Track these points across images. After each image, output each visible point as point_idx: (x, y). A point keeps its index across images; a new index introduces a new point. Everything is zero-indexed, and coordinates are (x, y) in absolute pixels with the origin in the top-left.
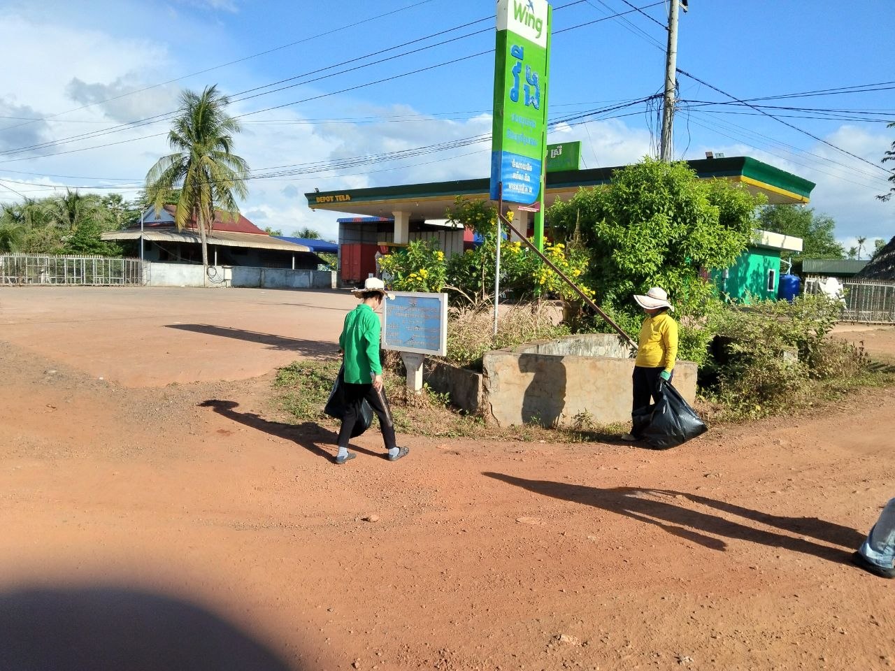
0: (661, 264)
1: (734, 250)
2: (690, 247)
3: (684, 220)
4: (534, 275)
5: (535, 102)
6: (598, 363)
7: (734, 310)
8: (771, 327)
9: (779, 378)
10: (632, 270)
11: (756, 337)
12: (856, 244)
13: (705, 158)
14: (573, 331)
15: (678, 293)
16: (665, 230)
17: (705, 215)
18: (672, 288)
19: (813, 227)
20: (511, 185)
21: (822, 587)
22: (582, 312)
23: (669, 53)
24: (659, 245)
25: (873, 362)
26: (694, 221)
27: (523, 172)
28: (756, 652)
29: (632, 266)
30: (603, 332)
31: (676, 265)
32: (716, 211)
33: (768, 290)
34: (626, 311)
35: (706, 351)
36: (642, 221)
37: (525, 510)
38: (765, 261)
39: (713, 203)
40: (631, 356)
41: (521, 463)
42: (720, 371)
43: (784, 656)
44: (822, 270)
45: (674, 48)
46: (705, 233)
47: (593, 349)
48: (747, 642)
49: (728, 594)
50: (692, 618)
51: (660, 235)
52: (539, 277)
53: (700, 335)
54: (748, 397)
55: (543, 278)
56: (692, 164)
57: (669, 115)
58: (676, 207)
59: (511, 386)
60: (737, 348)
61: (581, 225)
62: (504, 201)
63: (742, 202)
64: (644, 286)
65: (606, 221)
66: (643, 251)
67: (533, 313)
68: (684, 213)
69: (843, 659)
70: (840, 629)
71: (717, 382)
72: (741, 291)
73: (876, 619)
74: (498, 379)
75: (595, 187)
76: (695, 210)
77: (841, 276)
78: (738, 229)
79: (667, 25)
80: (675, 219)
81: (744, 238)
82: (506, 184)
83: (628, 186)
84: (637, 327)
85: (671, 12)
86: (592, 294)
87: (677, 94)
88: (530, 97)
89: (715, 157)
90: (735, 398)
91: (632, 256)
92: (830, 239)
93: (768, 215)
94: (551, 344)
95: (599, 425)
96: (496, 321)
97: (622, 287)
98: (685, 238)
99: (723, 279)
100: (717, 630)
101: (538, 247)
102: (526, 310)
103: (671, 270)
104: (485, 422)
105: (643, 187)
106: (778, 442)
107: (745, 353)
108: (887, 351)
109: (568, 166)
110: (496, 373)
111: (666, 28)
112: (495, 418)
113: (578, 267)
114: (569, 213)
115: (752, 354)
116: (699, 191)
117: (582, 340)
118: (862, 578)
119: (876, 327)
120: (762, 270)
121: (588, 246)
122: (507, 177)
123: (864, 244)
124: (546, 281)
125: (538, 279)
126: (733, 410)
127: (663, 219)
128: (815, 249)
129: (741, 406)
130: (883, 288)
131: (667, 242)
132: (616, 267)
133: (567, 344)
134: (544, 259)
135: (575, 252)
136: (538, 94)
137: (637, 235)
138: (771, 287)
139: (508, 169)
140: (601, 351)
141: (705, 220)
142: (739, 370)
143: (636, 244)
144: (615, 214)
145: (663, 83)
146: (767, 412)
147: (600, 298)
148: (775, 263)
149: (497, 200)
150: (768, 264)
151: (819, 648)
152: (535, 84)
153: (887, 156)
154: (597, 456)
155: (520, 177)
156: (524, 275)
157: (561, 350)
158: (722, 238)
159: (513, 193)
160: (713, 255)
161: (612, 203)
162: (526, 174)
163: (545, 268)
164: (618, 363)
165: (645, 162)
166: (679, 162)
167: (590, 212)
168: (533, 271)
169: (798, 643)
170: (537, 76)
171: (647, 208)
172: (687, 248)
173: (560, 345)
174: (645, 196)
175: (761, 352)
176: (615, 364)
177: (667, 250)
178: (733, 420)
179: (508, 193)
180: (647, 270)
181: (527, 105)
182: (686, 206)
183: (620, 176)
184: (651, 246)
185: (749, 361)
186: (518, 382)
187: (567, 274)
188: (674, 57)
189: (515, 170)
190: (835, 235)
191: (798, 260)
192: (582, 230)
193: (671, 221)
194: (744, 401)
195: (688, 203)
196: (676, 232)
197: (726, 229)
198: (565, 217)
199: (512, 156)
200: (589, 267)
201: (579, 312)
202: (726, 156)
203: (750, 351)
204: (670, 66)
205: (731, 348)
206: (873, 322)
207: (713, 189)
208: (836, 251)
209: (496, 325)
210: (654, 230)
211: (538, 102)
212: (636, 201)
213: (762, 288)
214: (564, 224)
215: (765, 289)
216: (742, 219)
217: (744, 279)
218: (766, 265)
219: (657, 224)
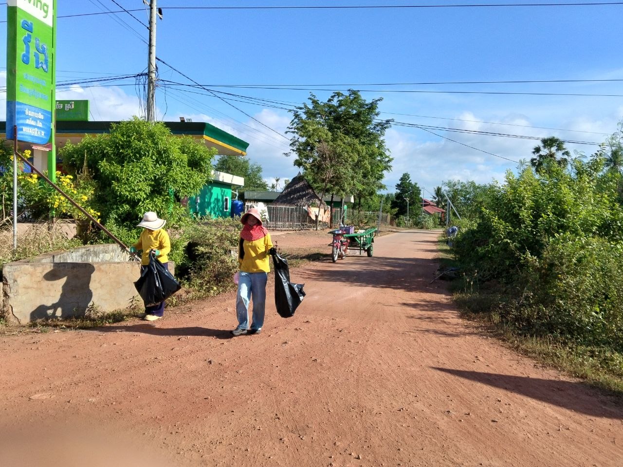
0: (149, 193)
1: (197, 184)
2: (169, 182)
3: (164, 163)
4: (48, 201)
5: (44, 67)
6: (101, 267)
7: (199, 224)
8: (222, 235)
9: (228, 268)
10: (127, 196)
11: (213, 242)
12: (275, 182)
13: (180, 121)
14: (85, 243)
15: (163, 213)
16: (150, 169)
17: (178, 160)
18: (158, 210)
19: (250, 171)
20: (25, 129)
21: (249, 402)
22: (91, 228)
23: (150, 45)
24: (147, 180)
25: (283, 253)
26: (170, 163)
27: (35, 119)
28: (207, 456)
29: (127, 193)
30: (108, 243)
31: (160, 194)
32: (185, 157)
33: (225, 210)
34: (126, 227)
35: (183, 253)
36: (133, 161)
37: (38, 388)
38: (222, 191)
39: (183, 152)
40: (130, 259)
41: (37, 352)
42: (191, 265)
43: (224, 454)
44: (256, 197)
45: (154, 42)
46: (178, 172)
47: (101, 256)
48: (201, 451)
49: (189, 421)
50: (164, 443)
51: (147, 172)
52: (53, 202)
53: (178, 242)
54: (209, 282)
55: (56, 203)
56: (168, 125)
57: (152, 88)
58: (158, 154)
59: (29, 290)
60: (201, 249)
61: (88, 162)
62: (19, 141)
63: (202, 153)
64: (138, 208)
65: (106, 160)
66: (135, 183)
67: (49, 230)
68: (163, 157)
69: (259, 447)
70: (258, 428)
71: (188, 273)
72: (208, 212)
73: (279, 416)
74: (17, 285)
75: (98, 135)
76: (171, 157)
77: (266, 202)
78: (201, 171)
79: (148, 26)
80: (157, 161)
81: (204, 177)
82: (21, 127)
83: (123, 135)
84: (134, 238)
85: (151, 17)
86: (97, 215)
87: (157, 75)
88: (40, 62)
89: (186, 121)
90: (200, 283)
91: (127, 186)
92: (260, 178)
93: (223, 162)
94: (65, 254)
95: (104, 313)
96: (16, 238)
97: (121, 209)
98: (166, 175)
99: (196, 203)
100: (181, 448)
101: (51, 179)
102: (43, 228)
103: (156, 197)
104: (6, 322)
105: (133, 137)
106: (226, 310)
107: (206, 253)
108: (291, 246)
109: (80, 118)
110: (15, 281)
111: (148, 28)
112: (15, 317)
113: (85, 194)
114: (79, 152)
115: (211, 253)
116: (173, 144)
117: (92, 250)
118: (272, 391)
119: (286, 232)
120: (220, 197)
121: (94, 178)
122: (21, 122)
123: (279, 182)
124: (59, 205)
125: (52, 204)
126: (199, 291)
127: (149, 161)
128: (252, 185)
129: (204, 288)
130: (289, 208)
131: (153, 178)
132: (115, 195)
133: (79, 253)
134: (56, 188)
135: (84, 183)
136: (46, 61)
137: (130, 171)
138: (226, 209)
139: (22, 116)
140: (107, 257)
141: (178, 163)
142: (203, 264)
143: (130, 177)
144: (114, 156)
145: (147, 66)
146: (221, 290)
147: (104, 218)
148: (228, 193)
149: (13, 140)
150: (224, 193)
151: (245, 443)
152: (43, 52)
153: (288, 130)
154: (100, 337)
155: (33, 123)
156: (40, 200)
157: (74, 258)
158: (190, 176)
159: (27, 135)
160: (185, 187)
161: (111, 147)
162: (38, 121)
163: (57, 195)
164: (117, 265)
165: (134, 120)
166: (158, 122)
167: (95, 153)
168: (47, 198)
169: (232, 443)
170: (45, 47)
171: (137, 153)
172: (167, 182)
173: (74, 254)
174: (136, 144)
175: (216, 251)
176: (115, 267)
177: (153, 183)
178: (199, 298)
179: (22, 135)
180: (139, 197)
181: (37, 67)
182: (164, 153)
183: (116, 129)
184: (141, 180)
185: (209, 258)
186: (35, 286)
187: (77, 199)
188: (154, 49)
189: (28, 117)
190: (262, 176)
191: (241, 191)
192: (89, 166)
193: (155, 163)
194: (206, 285)
195: (165, 152)
196: (158, 171)
197: (193, 170)
198: (76, 156)
199: (25, 107)
200: (95, 195)
201: (89, 229)
202: (193, 121)
203: (210, 251)
204: (151, 55)
205: (198, 250)
206: (284, 229)
207: (183, 143)
208: (263, 186)
209: (16, 240)
210: (142, 169)
211: (47, 67)
212: (129, 146)
213: (221, 209)
214: (75, 161)
215: (223, 209)
216: (202, 164)
217: (209, 203)
218: (223, 194)
219: (144, 164)
